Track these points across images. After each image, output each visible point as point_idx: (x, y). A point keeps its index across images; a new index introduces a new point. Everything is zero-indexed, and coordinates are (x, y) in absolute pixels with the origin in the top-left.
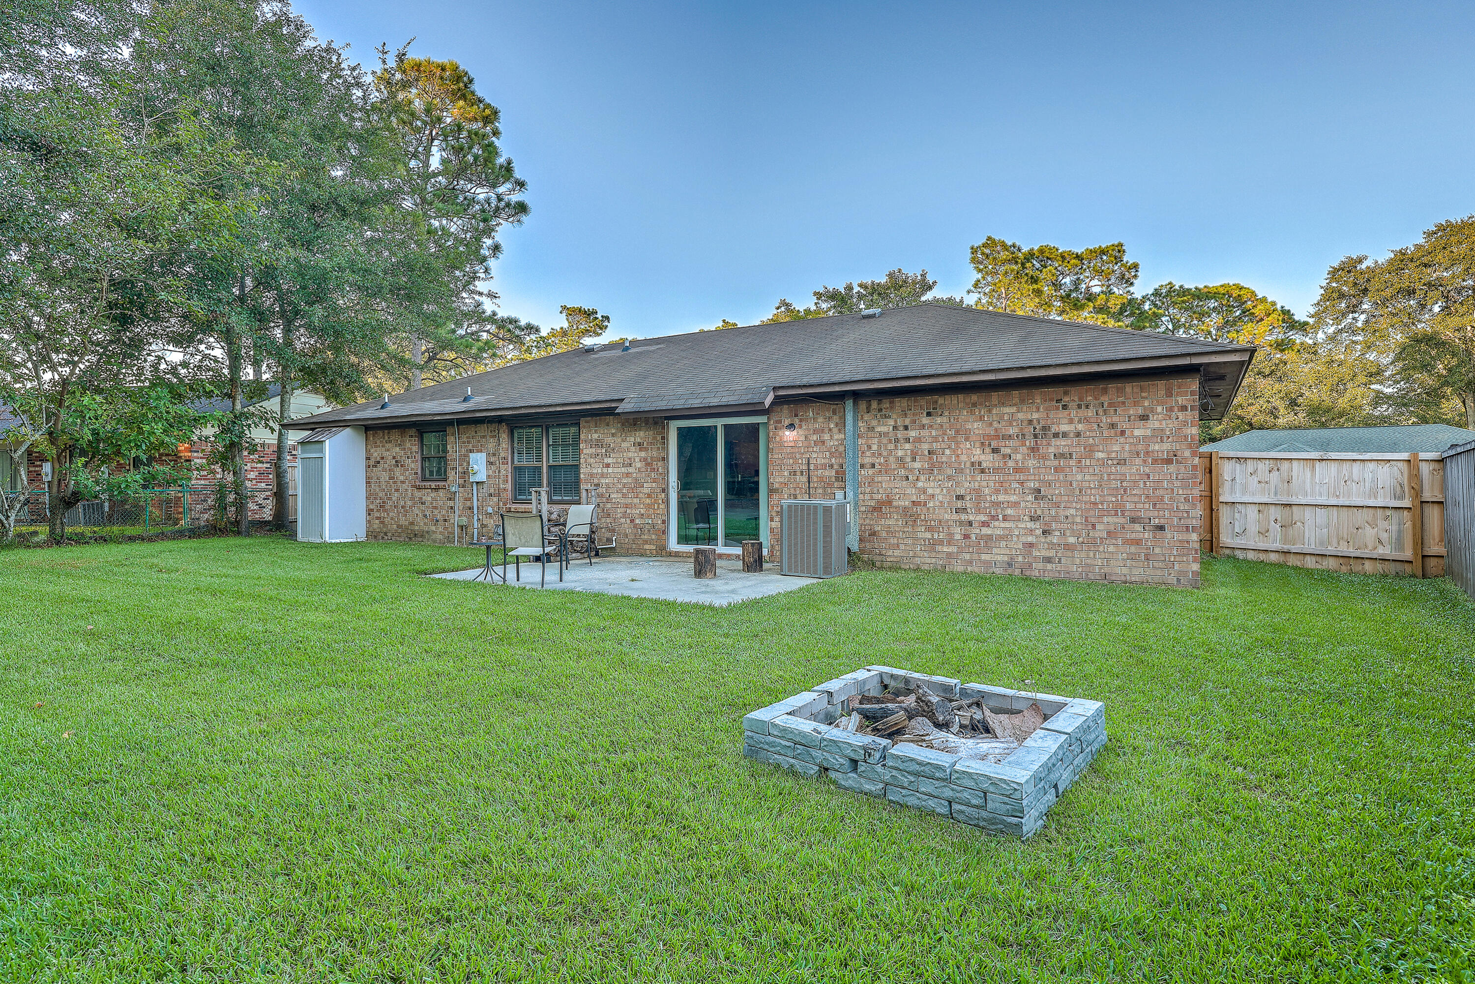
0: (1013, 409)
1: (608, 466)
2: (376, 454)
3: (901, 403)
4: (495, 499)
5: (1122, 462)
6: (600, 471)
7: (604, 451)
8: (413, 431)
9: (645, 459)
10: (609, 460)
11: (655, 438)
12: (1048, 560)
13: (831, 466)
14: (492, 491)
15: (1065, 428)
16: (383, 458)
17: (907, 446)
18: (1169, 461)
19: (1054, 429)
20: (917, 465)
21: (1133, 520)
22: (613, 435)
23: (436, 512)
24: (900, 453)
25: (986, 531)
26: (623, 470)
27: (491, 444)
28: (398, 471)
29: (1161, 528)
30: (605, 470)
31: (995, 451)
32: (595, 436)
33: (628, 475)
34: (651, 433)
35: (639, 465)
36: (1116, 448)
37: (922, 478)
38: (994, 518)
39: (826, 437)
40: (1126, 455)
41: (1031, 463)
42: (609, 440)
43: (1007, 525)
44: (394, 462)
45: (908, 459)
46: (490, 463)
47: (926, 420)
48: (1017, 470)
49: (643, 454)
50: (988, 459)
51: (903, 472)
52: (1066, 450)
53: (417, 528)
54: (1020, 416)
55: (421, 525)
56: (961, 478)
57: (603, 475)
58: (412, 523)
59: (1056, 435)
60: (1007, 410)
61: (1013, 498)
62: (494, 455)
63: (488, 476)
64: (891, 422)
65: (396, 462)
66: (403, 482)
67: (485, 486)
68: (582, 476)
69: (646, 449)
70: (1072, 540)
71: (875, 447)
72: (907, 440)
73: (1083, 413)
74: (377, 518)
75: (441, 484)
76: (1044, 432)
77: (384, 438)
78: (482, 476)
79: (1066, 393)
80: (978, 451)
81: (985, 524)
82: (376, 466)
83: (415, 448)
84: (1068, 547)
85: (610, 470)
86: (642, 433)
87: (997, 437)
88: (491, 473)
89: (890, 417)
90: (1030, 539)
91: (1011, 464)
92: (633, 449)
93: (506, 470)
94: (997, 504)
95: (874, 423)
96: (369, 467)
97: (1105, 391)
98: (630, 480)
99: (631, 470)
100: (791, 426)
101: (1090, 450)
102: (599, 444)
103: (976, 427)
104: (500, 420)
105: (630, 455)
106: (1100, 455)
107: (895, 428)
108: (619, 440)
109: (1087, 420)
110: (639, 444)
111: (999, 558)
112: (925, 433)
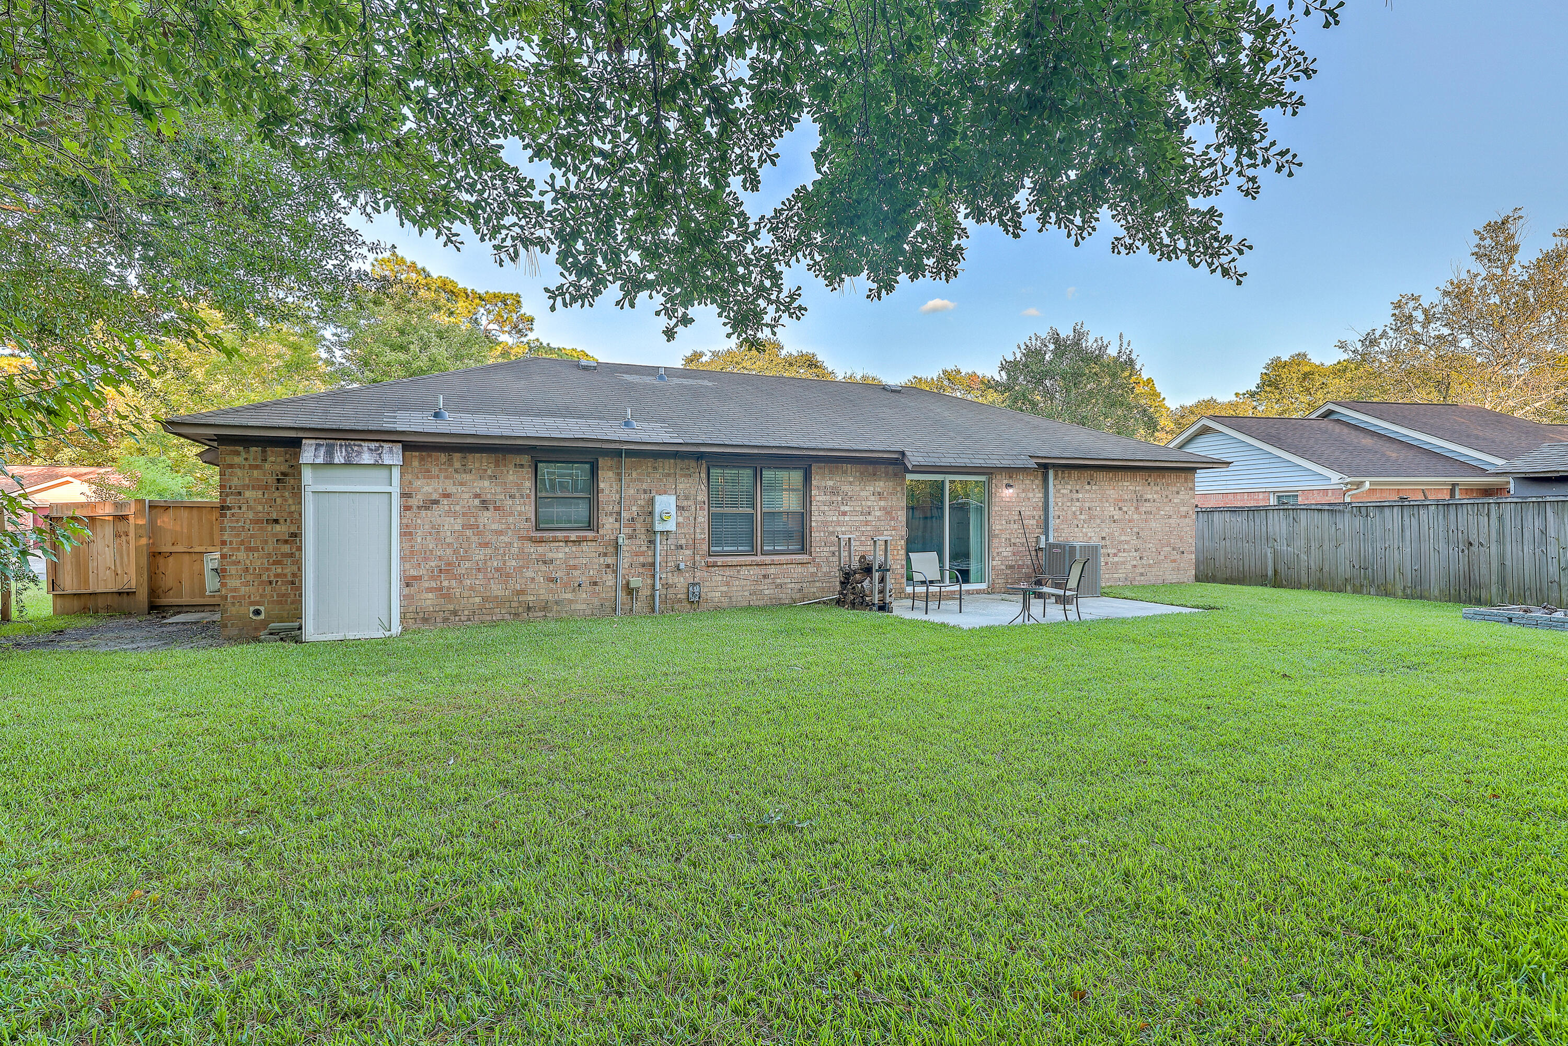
0: (1128, 484)
1: (844, 514)
2: (427, 488)
3: (1075, 473)
4: (688, 552)
5: (1170, 517)
6: (835, 519)
7: (840, 499)
8: (525, 459)
9: (884, 508)
10: (847, 508)
11: (894, 489)
12: (1142, 574)
13: (1034, 517)
14: (683, 542)
15: (1149, 496)
16: (447, 496)
17: (1078, 504)
18: (1186, 517)
19: (1146, 497)
20: (1083, 517)
21: (1174, 549)
22: (851, 483)
23: (576, 573)
24: (1074, 509)
25: (1116, 559)
26: (862, 518)
27: (683, 485)
28: (486, 518)
29: (1183, 553)
30: (841, 518)
31: (1120, 509)
32: (830, 483)
33: (867, 523)
34: (891, 484)
35: (878, 513)
36: (1168, 509)
37: (1085, 526)
38: (1119, 551)
39: (1031, 495)
40: (1171, 513)
41: (1135, 516)
42: (846, 488)
43: (1125, 554)
44: (477, 502)
45: (1078, 513)
46: (680, 508)
47: (1087, 487)
48: (1130, 521)
49: (882, 503)
50: (1117, 515)
51: (1075, 522)
52: (1149, 509)
53: (531, 598)
54: (1130, 487)
55: (540, 591)
56: (1103, 525)
57: (838, 523)
58: (522, 592)
59: (1145, 500)
60: (1125, 484)
61: (1128, 538)
62: (687, 498)
63: (678, 524)
64: (1069, 487)
65: (483, 502)
66: (499, 533)
67: (672, 536)
68: (813, 524)
69: (886, 499)
70: (1151, 562)
71: (1060, 504)
72: (1078, 500)
73: (1155, 488)
74: (430, 590)
75: (590, 534)
76: (1140, 500)
77: (451, 465)
78: (671, 526)
79: (1150, 476)
80: (1112, 509)
81: (1115, 555)
82: (427, 508)
83: (528, 484)
84: (1150, 566)
85: (847, 518)
86: (882, 484)
87: (1121, 500)
88: (681, 519)
89: (1068, 484)
90: (1135, 563)
91: (1127, 517)
92: (872, 498)
93: (703, 517)
94: (1121, 542)
95: (1060, 487)
96: (407, 508)
97: (1164, 477)
98: (869, 528)
99: (869, 518)
100: (1009, 486)
101: (1158, 509)
102: (834, 492)
103: (1112, 493)
104: (699, 457)
105: (869, 503)
106: (1162, 513)
107: (1071, 491)
108: (858, 488)
109: (1157, 492)
110: (879, 494)
111: (1121, 575)
112: (1087, 495)
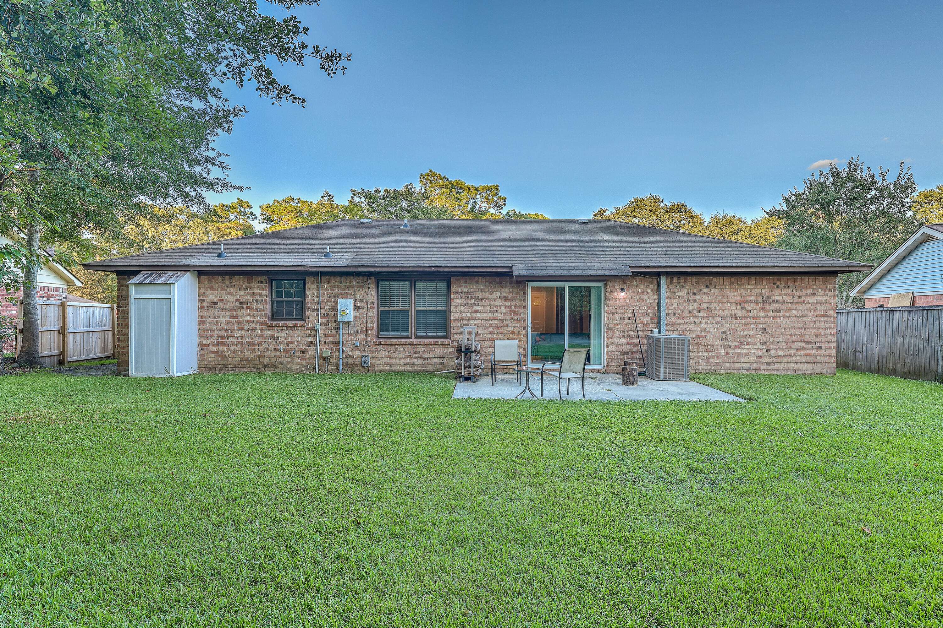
0: (753, 287)
1: (476, 311)
2: (212, 296)
3: (692, 280)
4: (363, 335)
5: (804, 315)
6: (469, 315)
7: (473, 301)
8: (264, 279)
9: (509, 308)
10: (478, 308)
11: (517, 294)
12: (769, 364)
13: (648, 315)
14: (359, 328)
15: (777, 297)
16: (222, 300)
17: (695, 304)
18: (824, 315)
19: (773, 297)
20: (700, 315)
21: (808, 344)
22: (481, 290)
23: (292, 346)
24: (690, 308)
25: (738, 350)
26: (490, 314)
27: (359, 293)
28: (242, 313)
29: (820, 347)
30: (474, 314)
31: (743, 308)
32: (465, 290)
33: (494, 318)
34: (515, 290)
35: (504, 311)
36: (801, 308)
37: (703, 322)
38: (742, 343)
39: (645, 297)
40: (805, 312)
41: (761, 315)
42: (478, 293)
43: (749, 347)
44: (237, 303)
45: (695, 311)
46: (356, 307)
47: (705, 290)
48: (754, 318)
49: (508, 304)
50: (739, 313)
51: (692, 319)
52: (778, 308)
53: (267, 360)
54: (756, 290)
55: (272, 356)
56: (724, 322)
57: (471, 318)
58: (261, 356)
59: (773, 301)
60: (749, 287)
61: (752, 333)
62: (361, 301)
63: (355, 318)
64: (686, 290)
65: (241, 303)
66: (250, 321)
67: (351, 325)
68: (452, 318)
69: (510, 301)
70: (780, 354)
71: (676, 304)
72: (695, 301)
73: (786, 290)
74: (213, 352)
75: (300, 323)
76: (767, 300)
77: (224, 283)
78: (349, 318)
79: (779, 280)
80: (734, 308)
81: (737, 347)
82: (212, 307)
83: (266, 293)
84: (778, 357)
85: (478, 314)
86: (507, 290)
87: (744, 301)
88: (357, 314)
89: (685, 287)
90: (760, 354)
91: (751, 315)
92: (499, 300)
93: (373, 313)
94: (744, 336)
95: (675, 290)
96: (202, 307)
97: (796, 281)
98: (496, 321)
99: (496, 314)
100: (622, 290)
101: (790, 308)
102: (468, 295)
103: (734, 295)
104: (369, 274)
105: (496, 304)
106: (794, 312)
107: (688, 294)
108: (487, 293)
109: (788, 294)
110: (505, 297)
111: (744, 364)
112: (705, 297)
